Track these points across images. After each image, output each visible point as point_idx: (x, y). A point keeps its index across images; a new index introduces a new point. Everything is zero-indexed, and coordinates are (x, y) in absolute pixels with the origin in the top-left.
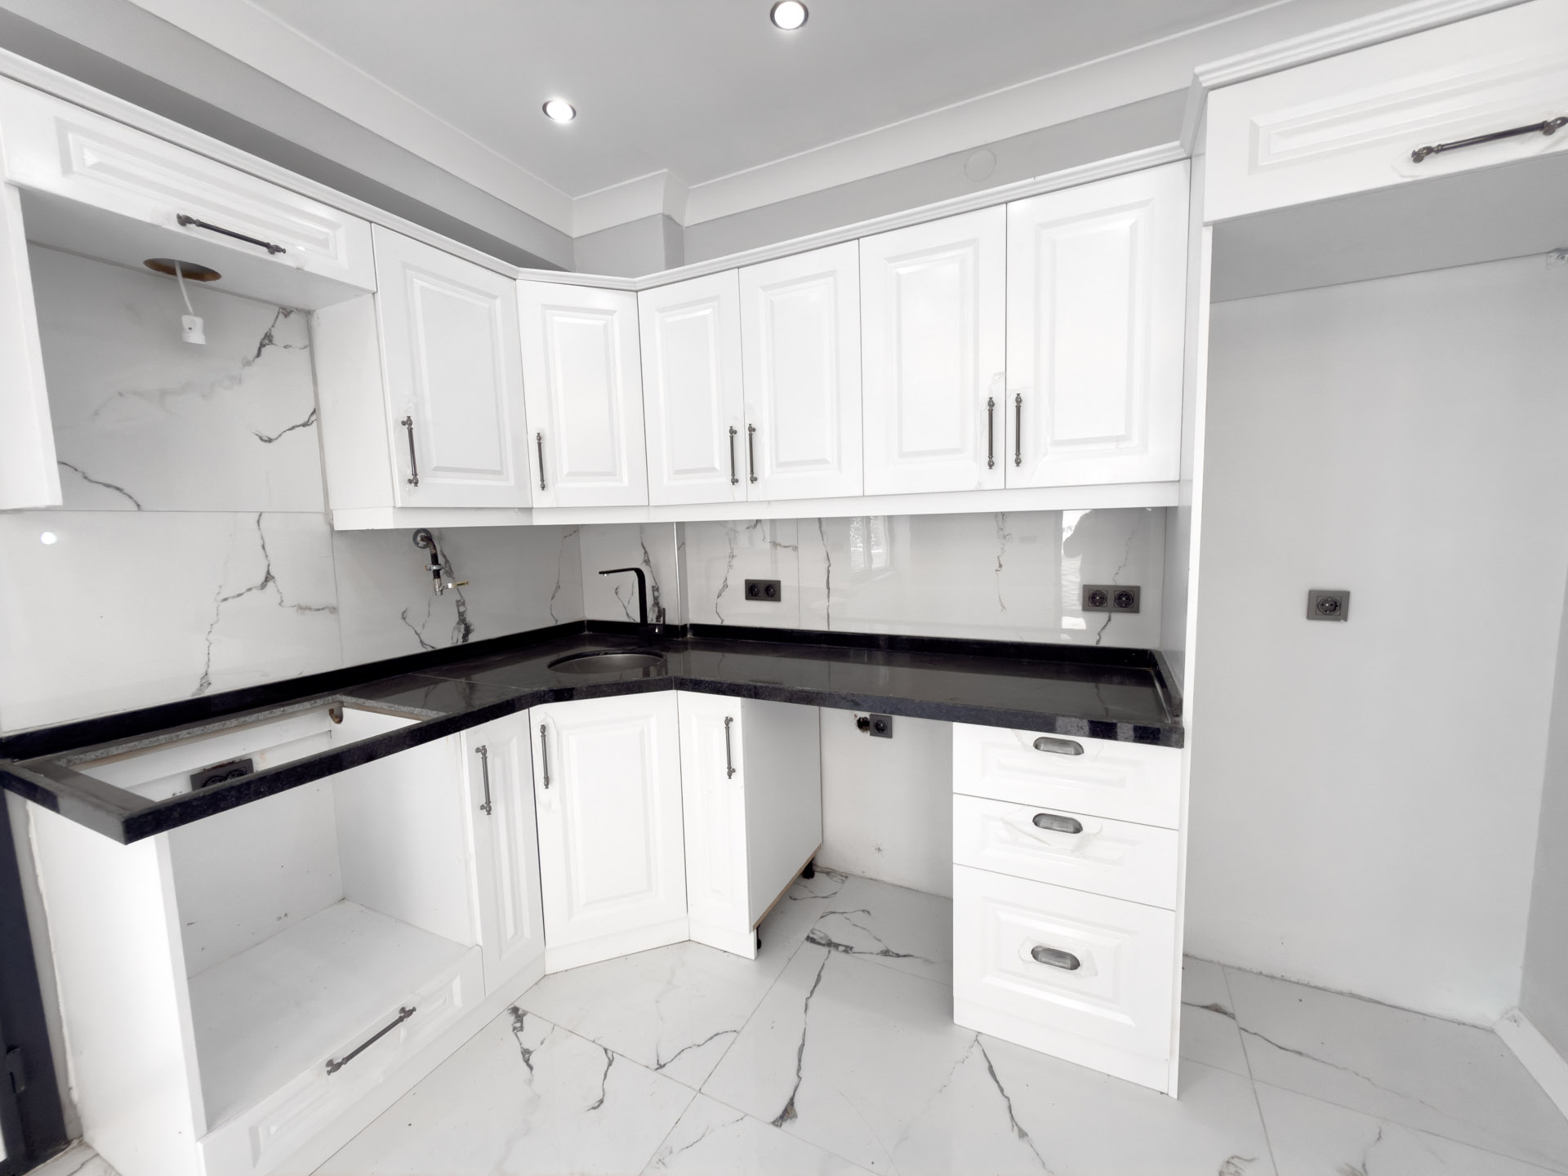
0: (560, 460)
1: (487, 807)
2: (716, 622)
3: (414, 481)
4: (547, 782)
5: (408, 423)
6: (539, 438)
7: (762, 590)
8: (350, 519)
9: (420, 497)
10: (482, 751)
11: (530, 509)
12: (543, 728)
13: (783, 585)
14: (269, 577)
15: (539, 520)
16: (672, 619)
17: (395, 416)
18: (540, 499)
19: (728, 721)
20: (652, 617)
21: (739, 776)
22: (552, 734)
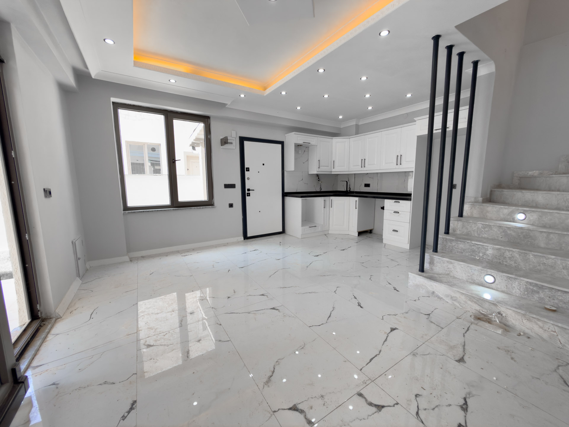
0: (336, 164)
1: (325, 208)
2: (359, 191)
3: (319, 168)
4: (331, 207)
5: (319, 161)
6: (334, 161)
7: (367, 185)
8: (311, 173)
9: (320, 170)
10: (325, 200)
11: (332, 171)
12: (332, 200)
13: (370, 185)
14: (302, 179)
15: (333, 173)
16: (352, 190)
17: (318, 160)
18: (333, 170)
19: (356, 201)
20: (348, 190)
21: (357, 209)
22: (332, 201)
